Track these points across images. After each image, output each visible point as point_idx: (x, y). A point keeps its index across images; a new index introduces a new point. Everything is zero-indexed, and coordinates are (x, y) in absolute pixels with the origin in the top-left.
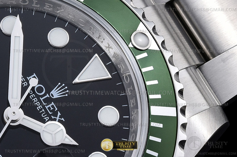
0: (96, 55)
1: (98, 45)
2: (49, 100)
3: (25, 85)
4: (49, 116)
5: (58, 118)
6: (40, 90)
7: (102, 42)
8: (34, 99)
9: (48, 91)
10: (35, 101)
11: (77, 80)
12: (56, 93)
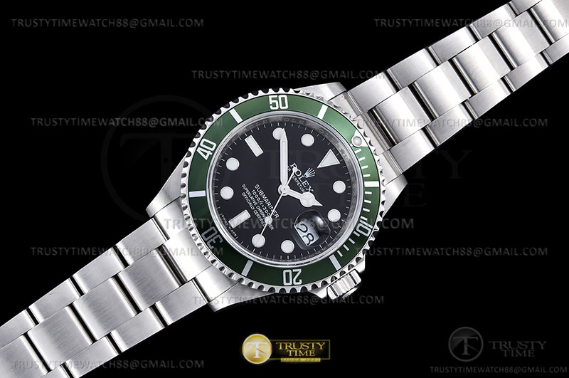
0: (330, 150)
1: (331, 143)
2: (304, 179)
3: (290, 172)
4: (304, 188)
5: (310, 190)
6: (298, 173)
8: (295, 179)
9: (303, 174)
11: (319, 166)
12: (308, 175)
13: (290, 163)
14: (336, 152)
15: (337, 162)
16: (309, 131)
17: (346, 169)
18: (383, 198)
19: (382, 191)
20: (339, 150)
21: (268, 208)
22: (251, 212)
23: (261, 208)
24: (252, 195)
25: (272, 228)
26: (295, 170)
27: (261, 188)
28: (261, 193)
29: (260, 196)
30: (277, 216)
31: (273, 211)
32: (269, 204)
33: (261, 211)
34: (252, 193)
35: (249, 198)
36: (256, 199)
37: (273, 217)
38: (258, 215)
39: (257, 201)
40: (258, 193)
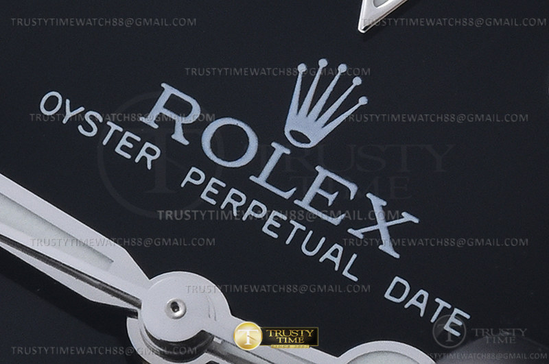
3: (150, 158)
5: (382, 226)
8: (228, 199)
10: (235, 204)
12: (308, 123)
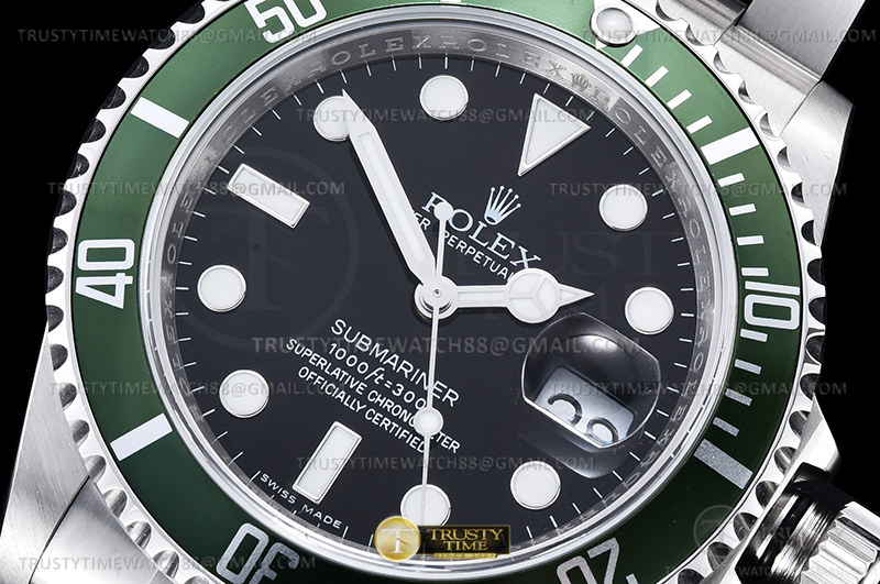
0: (536, 96)
1: (529, 75)
2: (489, 233)
4: (505, 263)
5: (525, 261)
6: (460, 220)
7: (537, 65)
8: (459, 245)
9: (479, 217)
11: (525, 166)
12: (496, 213)
13: (417, 200)
14: (558, 95)
15: (574, 128)
16: (435, 63)
17: (622, 139)
18: (789, 179)
19: (774, 156)
20: (565, 81)
21: (409, 385)
22: (354, 422)
23: (386, 394)
24: (335, 364)
25: (455, 446)
26: (445, 211)
27: (358, 326)
28: (363, 342)
29: (363, 356)
30: (452, 397)
31: (431, 387)
32: (406, 368)
33: (388, 404)
34: (331, 358)
35: (331, 379)
36: (352, 371)
37: (437, 404)
38: (386, 423)
39: (360, 378)
40: (352, 349)
